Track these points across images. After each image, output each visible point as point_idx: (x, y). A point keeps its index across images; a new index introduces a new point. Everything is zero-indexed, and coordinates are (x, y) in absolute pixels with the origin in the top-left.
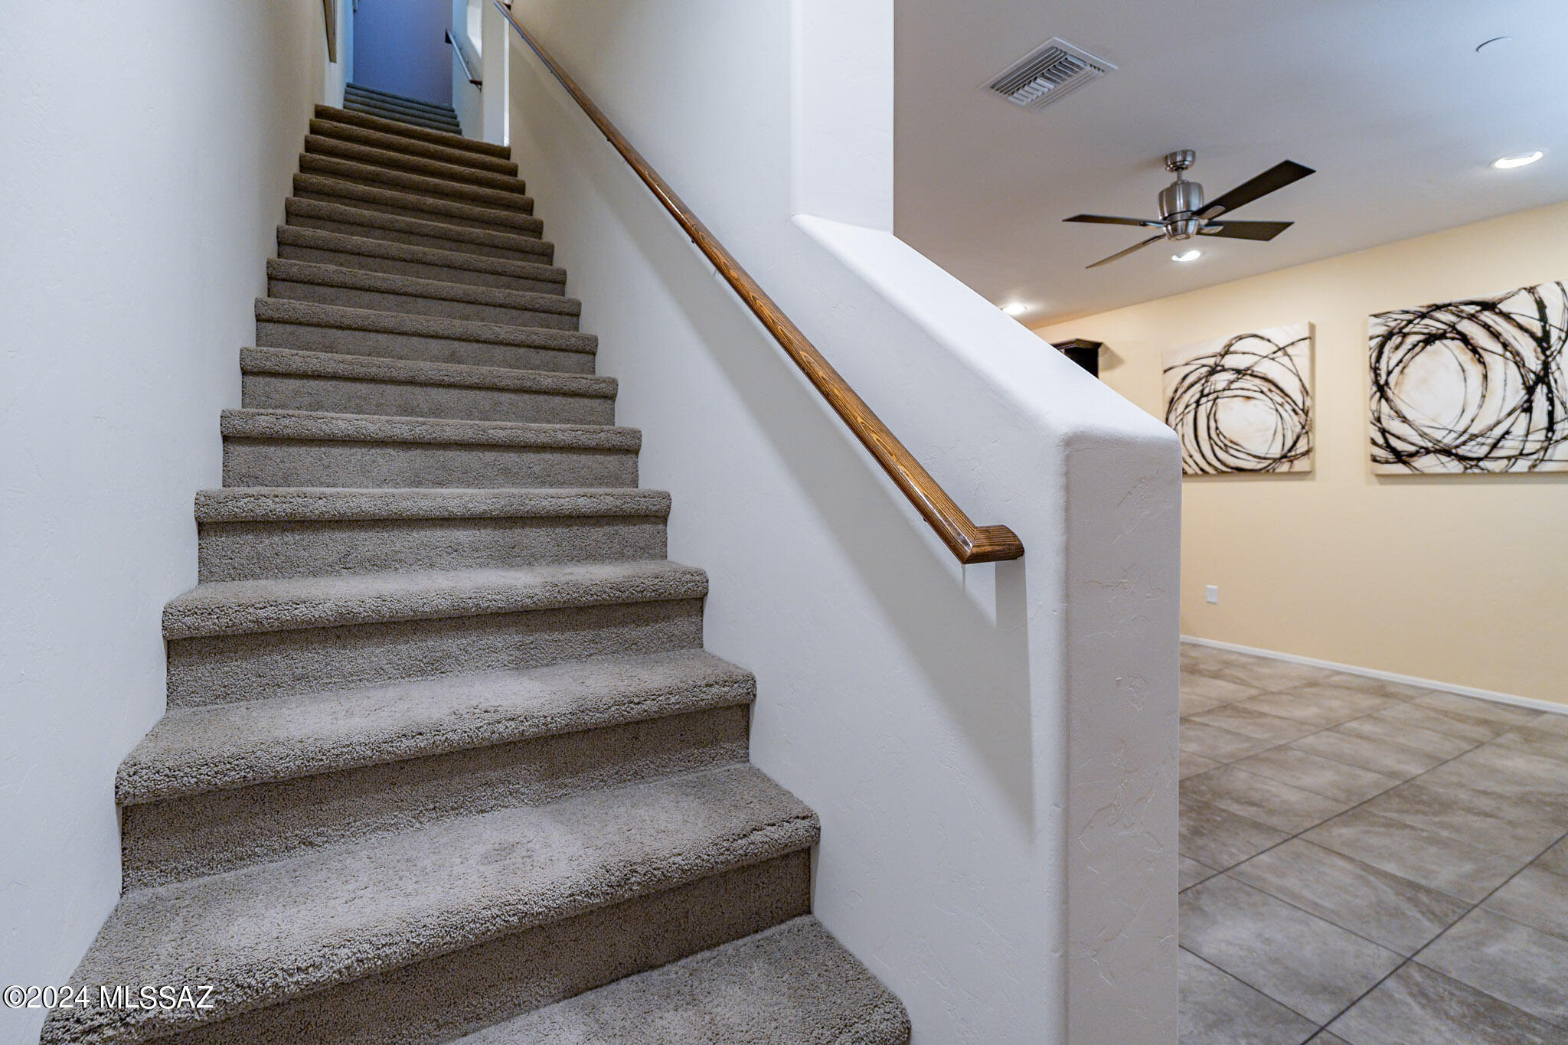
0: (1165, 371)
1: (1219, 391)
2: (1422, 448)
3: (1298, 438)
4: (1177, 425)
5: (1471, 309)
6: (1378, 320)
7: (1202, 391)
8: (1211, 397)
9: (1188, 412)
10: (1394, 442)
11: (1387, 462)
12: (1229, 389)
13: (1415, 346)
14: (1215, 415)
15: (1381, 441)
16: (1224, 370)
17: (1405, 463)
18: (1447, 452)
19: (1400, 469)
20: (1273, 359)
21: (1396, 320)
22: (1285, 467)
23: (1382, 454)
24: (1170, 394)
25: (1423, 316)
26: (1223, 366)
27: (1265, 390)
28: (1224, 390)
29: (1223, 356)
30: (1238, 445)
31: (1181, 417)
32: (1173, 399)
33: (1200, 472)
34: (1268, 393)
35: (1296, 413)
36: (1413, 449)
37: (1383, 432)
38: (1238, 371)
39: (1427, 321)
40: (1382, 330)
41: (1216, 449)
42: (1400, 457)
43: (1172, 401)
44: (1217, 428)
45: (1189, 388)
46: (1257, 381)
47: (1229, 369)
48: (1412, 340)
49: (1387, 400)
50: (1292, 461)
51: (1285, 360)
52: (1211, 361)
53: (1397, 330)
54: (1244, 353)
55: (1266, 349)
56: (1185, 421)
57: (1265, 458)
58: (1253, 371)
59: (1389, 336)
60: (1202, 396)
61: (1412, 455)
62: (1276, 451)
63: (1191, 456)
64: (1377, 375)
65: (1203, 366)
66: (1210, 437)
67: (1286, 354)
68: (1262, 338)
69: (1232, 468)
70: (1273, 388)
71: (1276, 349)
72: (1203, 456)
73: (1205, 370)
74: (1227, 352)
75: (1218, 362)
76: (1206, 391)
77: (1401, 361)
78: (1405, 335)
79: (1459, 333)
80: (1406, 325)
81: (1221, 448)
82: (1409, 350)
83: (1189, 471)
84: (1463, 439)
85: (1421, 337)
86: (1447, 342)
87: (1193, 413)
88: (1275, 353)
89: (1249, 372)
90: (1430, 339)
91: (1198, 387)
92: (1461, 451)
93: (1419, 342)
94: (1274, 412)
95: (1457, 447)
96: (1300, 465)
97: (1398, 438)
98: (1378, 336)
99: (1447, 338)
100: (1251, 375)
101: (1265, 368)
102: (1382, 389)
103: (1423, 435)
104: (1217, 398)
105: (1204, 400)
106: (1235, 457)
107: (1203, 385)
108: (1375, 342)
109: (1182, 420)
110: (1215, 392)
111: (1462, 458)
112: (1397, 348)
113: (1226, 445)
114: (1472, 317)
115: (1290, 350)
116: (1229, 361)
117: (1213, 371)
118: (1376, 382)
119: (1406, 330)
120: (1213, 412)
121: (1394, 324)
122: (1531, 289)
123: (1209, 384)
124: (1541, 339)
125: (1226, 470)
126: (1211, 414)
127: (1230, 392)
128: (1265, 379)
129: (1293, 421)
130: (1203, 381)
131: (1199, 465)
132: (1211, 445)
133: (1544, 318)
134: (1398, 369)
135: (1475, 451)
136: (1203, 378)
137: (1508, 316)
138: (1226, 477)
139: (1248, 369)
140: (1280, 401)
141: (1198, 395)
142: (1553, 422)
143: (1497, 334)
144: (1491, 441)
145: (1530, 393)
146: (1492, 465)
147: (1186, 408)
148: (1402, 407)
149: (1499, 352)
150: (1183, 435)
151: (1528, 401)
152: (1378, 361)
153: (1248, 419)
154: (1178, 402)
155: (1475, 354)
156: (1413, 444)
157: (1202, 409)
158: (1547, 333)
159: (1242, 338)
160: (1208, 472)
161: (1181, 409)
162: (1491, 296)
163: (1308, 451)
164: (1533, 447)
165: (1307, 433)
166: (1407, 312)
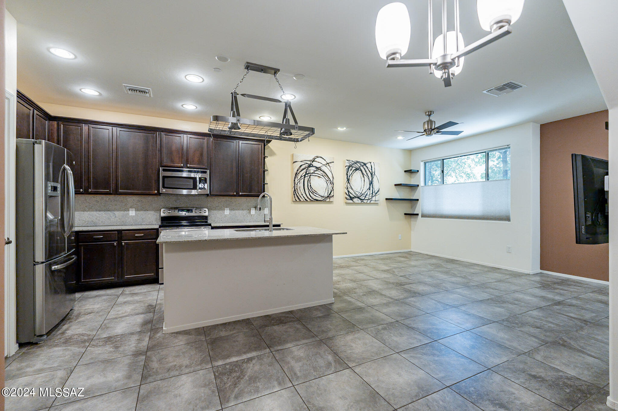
0: (294, 162)
2: (355, 196)
3: (331, 191)
4: (298, 183)
5: (362, 164)
6: (348, 162)
7: (306, 172)
8: (309, 175)
9: (301, 179)
10: (350, 195)
11: (349, 200)
12: (314, 173)
13: (354, 170)
15: (348, 194)
16: (313, 166)
17: (352, 200)
18: (359, 198)
19: (351, 201)
20: (326, 166)
22: (328, 200)
23: (348, 197)
24: (295, 171)
25: (356, 163)
26: (313, 165)
27: (324, 175)
28: (313, 173)
29: (313, 162)
30: (316, 192)
32: (297, 173)
33: (305, 201)
34: (325, 177)
35: (331, 184)
36: (353, 196)
37: (348, 191)
38: (317, 168)
39: (356, 165)
40: (348, 165)
41: (310, 192)
42: (351, 199)
43: (296, 174)
44: (310, 186)
45: (302, 170)
46: (322, 172)
48: (354, 168)
49: (349, 183)
50: (330, 198)
51: (328, 167)
52: (309, 162)
53: (351, 165)
54: (318, 162)
55: (324, 163)
56: (300, 181)
57: (323, 197)
58: (321, 169)
59: (349, 167)
60: (306, 174)
61: (353, 198)
62: (326, 195)
63: (302, 195)
64: (347, 176)
65: (307, 163)
66: (308, 187)
67: (329, 165)
68: (323, 159)
69: (315, 200)
70: (326, 175)
71: (326, 163)
72: (306, 195)
73: (307, 165)
74: (313, 161)
75: (311, 163)
76: (307, 172)
77: (351, 174)
78: (352, 167)
79: (361, 169)
80: (353, 165)
82: (353, 171)
83: (302, 200)
84: (361, 195)
85: (355, 168)
86: (359, 171)
87: (303, 179)
88: (326, 164)
89: (320, 169)
90: (356, 169)
91: (305, 170)
92: (361, 198)
93: (355, 169)
94: (326, 183)
95: (360, 197)
96: (331, 199)
97: (351, 193)
98: (348, 166)
99: (359, 170)
100: (320, 170)
101: (324, 168)
102: (348, 180)
103: (355, 193)
104: (311, 175)
105: (307, 175)
107: (307, 170)
108: (347, 167)
109: (299, 181)
110: (310, 173)
111: (361, 199)
112: (351, 170)
113: (313, 192)
114: (363, 166)
115: (329, 164)
116: (315, 164)
117: (310, 166)
118: (347, 178)
119: (352, 166)
120: (309, 180)
121: (350, 163)
122: (370, 163)
123: (308, 170)
124: (372, 174)
125: (313, 200)
126: (309, 181)
127: (314, 174)
128: (324, 172)
129: (330, 186)
130: (307, 169)
131: (304, 198)
132: (309, 191)
133: (372, 170)
134: (351, 176)
135: (362, 198)
136: (307, 168)
137: (367, 167)
138: (313, 202)
139: (319, 168)
140: (327, 179)
141: (305, 173)
142: (373, 193)
143: (366, 171)
144: (365, 196)
145: (370, 186)
146: (365, 201)
147: (301, 177)
148: (352, 185)
149: (366, 175)
150: (300, 187)
151: (370, 187)
152: (348, 173)
153: (319, 184)
154: (298, 175)
155: (363, 175)
156: (353, 195)
157: (306, 178)
158: (372, 173)
159: (318, 157)
160: (307, 201)
161: (299, 177)
162: (365, 162)
163: (333, 195)
164: (370, 197)
165: (333, 190)
166: (353, 161)
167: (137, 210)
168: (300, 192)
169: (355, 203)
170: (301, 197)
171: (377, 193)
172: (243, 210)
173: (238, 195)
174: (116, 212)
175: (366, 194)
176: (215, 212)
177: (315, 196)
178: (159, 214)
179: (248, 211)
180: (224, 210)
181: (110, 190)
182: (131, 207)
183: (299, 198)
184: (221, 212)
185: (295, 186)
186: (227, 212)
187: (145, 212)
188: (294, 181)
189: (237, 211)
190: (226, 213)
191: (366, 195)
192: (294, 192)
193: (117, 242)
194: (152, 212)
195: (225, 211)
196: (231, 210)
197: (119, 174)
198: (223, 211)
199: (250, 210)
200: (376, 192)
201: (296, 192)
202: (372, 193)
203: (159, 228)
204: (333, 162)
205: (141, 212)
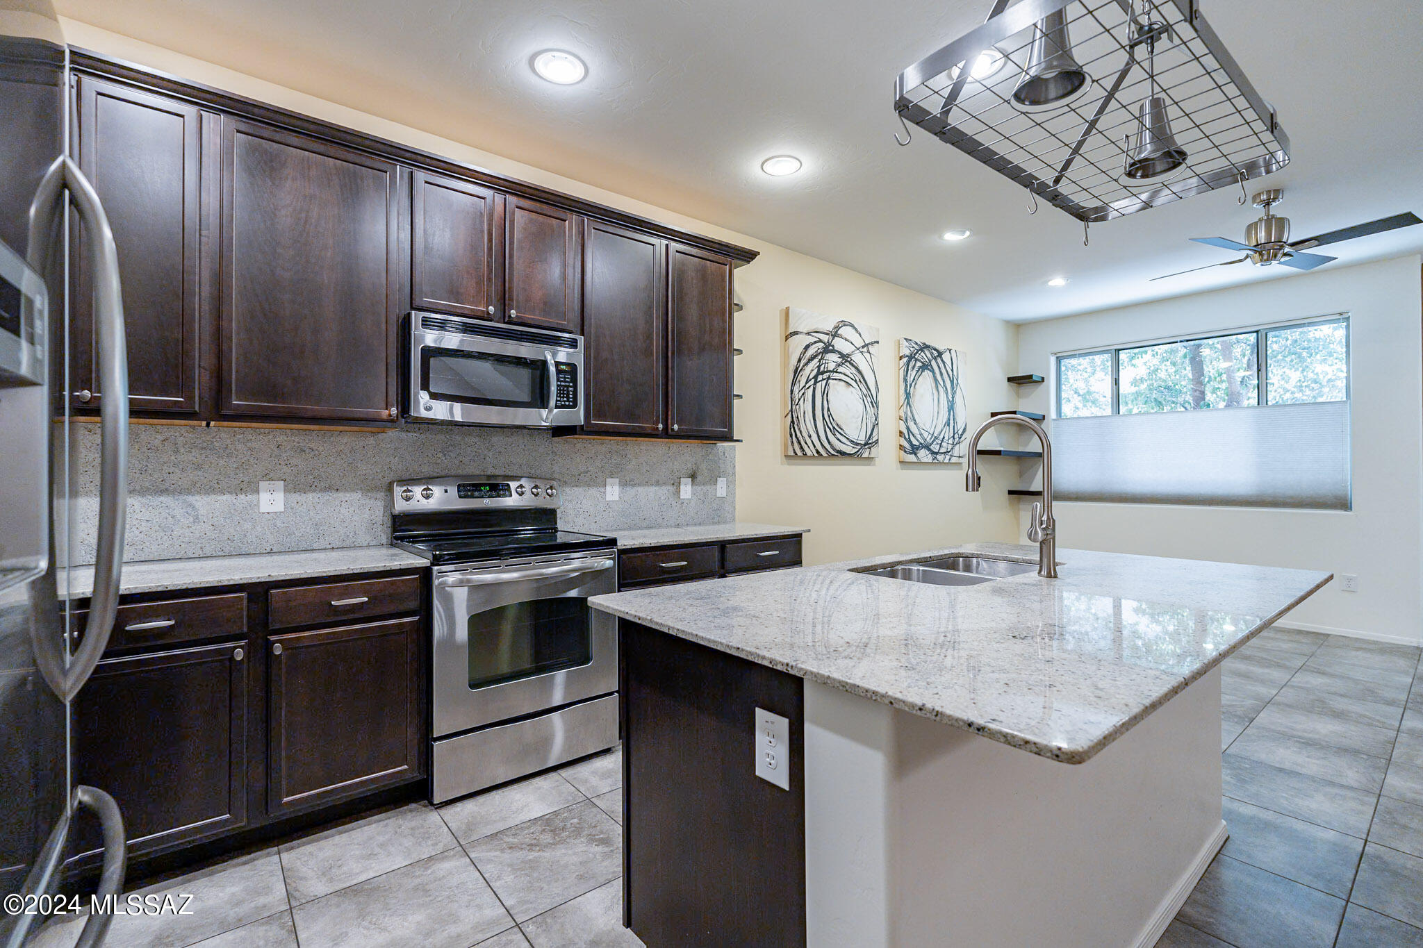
0: (789, 336)
1: (831, 371)
2: (921, 443)
3: (873, 429)
4: (799, 400)
5: (935, 353)
6: (906, 345)
7: (819, 367)
8: (825, 376)
9: (808, 388)
10: (912, 439)
11: (909, 453)
12: (837, 372)
14: (827, 396)
15: (907, 437)
16: (833, 351)
17: (915, 454)
18: (927, 447)
19: (912, 458)
20: (862, 352)
21: (913, 347)
22: (866, 454)
23: (907, 446)
24: (794, 362)
25: (922, 350)
26: (833, 346)
27: (858, 380)
28: (833, 371)
29: (834, 337)
30: (841, 429)
31: (803, 391)
32: (797, 369)
33: (816, 455)
34: (859, 383)
35: (873, 407)
36: (918, 444)
37: (908, 429)
38: (842, 356)
39: (923, 354)
40: (907, 352)
41: (827, 430)
42: (914, 450)
43: (797, 372)
44: (828, 410)
45: (809, 361)
46: (853, 370)
47: (837, 351)
48: (919, 364)
49: (910, 407)
50: (870, 448)
51: (867, 355)
52: (825, 339)
54: (846, 340)
55: (859, 343)
56: (806, 395)
57: (857, 444)
58: (852, 360)
59: (910, 359)
60: (819, 373)
61: (918, 448)
62: (862, 440)
63: (810, 437)
64: (906, 385)
65: (820, 341)
66: (824, 419)
67: (868, 352)
68: (856, 329)
69: (838, 452)
70: (862, 380)
71: (863, 344)
72: (819, 437)
73: (821, 345)
74: (835, 335)
75: (830, 341)
76: (822, 368)
77: (914, 379)
78: (916, 361)
79: (932, 368)
80: (915, 354)
81: (830, 429)
82: (918, 371)
83: (809, 453)
84: (932, 439)
85: (921, 365)
86: (928, 372)
87: (812, 388)
88: (863, 347)
89: (849, 359)
90: (924, 368)
91: (816, 360)
92: (932, 448)
93: (920, 367)
94: (862, 402)
95: (931, 444)
96: (874, 452)
97: (913, 435)
98: (907, 356)
99: (929, 370)
100: (850, 363)
101: (858, 358)
102: (908, 395)
103: (921, 434)
104: (829, 378)
105: (820, 378)
106: (840, 441)
107: (820, 361)
108: (905, 360)
109: (803, 394)
110: (827, 372)
111: (932, 453)
112: (913, 368)
113: (834, 428)
114: (935, 359)
115: (870, 347)
116: (837, 344)
117: (828, 349)
118: (906, 391)
119: (917, 357)
120: (826, 392)
121: (912, 349)
122: (950, 350)
123: (824, 361)
124: (952, 382)
125: (833, 452)
126: (825, 394)
127: (837, 374)
128: (857, 369)
129: (871, 411)
130: (820, 358)
131: (815, 447)
132: (824, 425)
133: (952, 370)
134: (913, 384)
135: (935, 448)
136: (819, 354)
137: (944, 362)
138: (832, 461)
139: (848, 356)
140: (865, 392)
141: (816, 370)
142: (954, 434)
143: (941, 374)
144: (940, 442)
145: (949, 414)
146: (940, 457)
147: (806, 383)
148: (915, 413)
149: (942, 385)
150: (804, 413)
151: (949, 419)
152: (907, 376)
153: (847, 405)
154: (801, 374)
155: (936, 384)
156: (918, 440)
157: (819, 385)
158: (953, 378)
159: (845, 325)
160: (822, 455)
161: (803, 383)
162: (941, 348)
163: (878, 440)
164: (950, 447)
165: (877, 424)
166: (916, 343)
167: (293, 487)
168: (805, 427)
169: (920, 464)
170: (806, 443)
171: (962, 435)
172: (657, 483)
173: (667, 434)
174: (197, 497)
175: (941, 437)
176: (578, 491)
177: (838, 439)
178: (379, 505)
179: (672, 489)
180: (605, 485)
181: (190, 398)
182: (267, 477)
183: (802, 448)
184: (593, 491)
185: (794, 407)
186: (613, 492)
187: (326, 496)
188: (792, 391)
189: (641, 489)
190: (609, 497)
191: (943, 441)
192: (790, 429)
193: (242, 643)
194: (356, 497)
195: (608, 488)
196: (624, 484)
197: (234, 327)
198: (602, 490)
199: (677, 484)
200: (960, 432)
201: (796, 426)
202: (952, 435)
203: (433, 564)
204: (878, 342)
205: (310, 496)
